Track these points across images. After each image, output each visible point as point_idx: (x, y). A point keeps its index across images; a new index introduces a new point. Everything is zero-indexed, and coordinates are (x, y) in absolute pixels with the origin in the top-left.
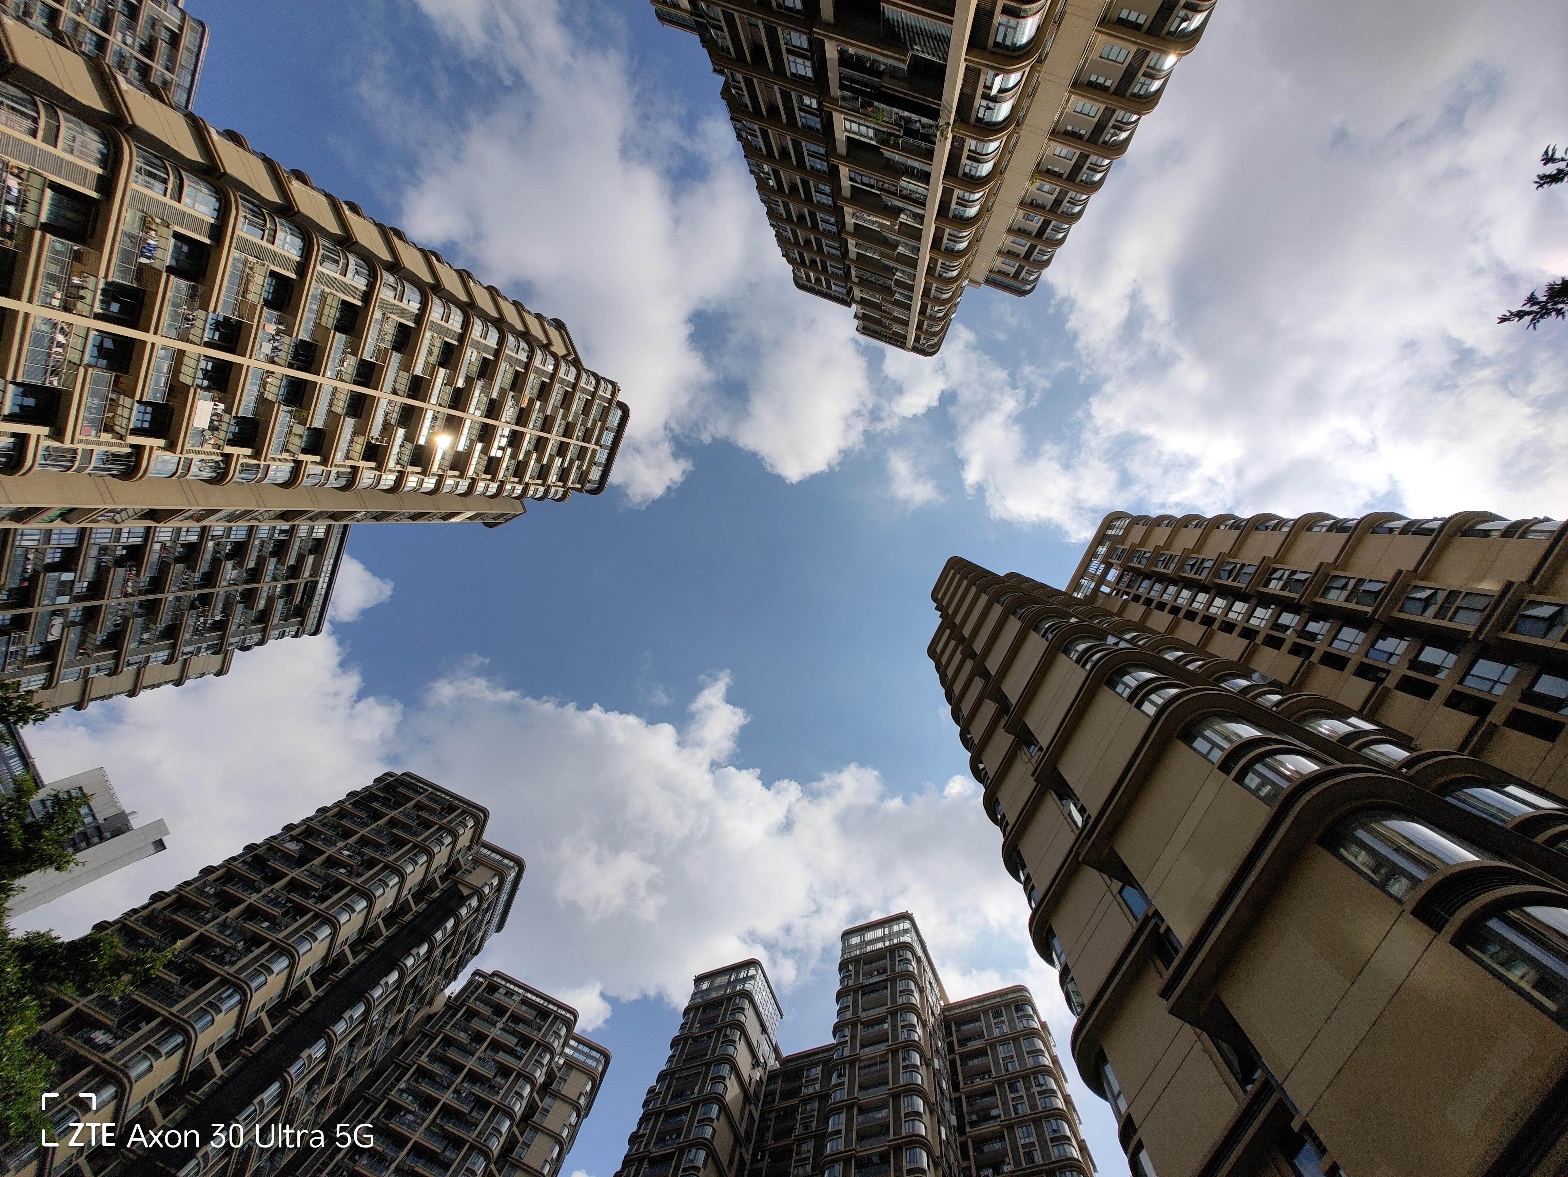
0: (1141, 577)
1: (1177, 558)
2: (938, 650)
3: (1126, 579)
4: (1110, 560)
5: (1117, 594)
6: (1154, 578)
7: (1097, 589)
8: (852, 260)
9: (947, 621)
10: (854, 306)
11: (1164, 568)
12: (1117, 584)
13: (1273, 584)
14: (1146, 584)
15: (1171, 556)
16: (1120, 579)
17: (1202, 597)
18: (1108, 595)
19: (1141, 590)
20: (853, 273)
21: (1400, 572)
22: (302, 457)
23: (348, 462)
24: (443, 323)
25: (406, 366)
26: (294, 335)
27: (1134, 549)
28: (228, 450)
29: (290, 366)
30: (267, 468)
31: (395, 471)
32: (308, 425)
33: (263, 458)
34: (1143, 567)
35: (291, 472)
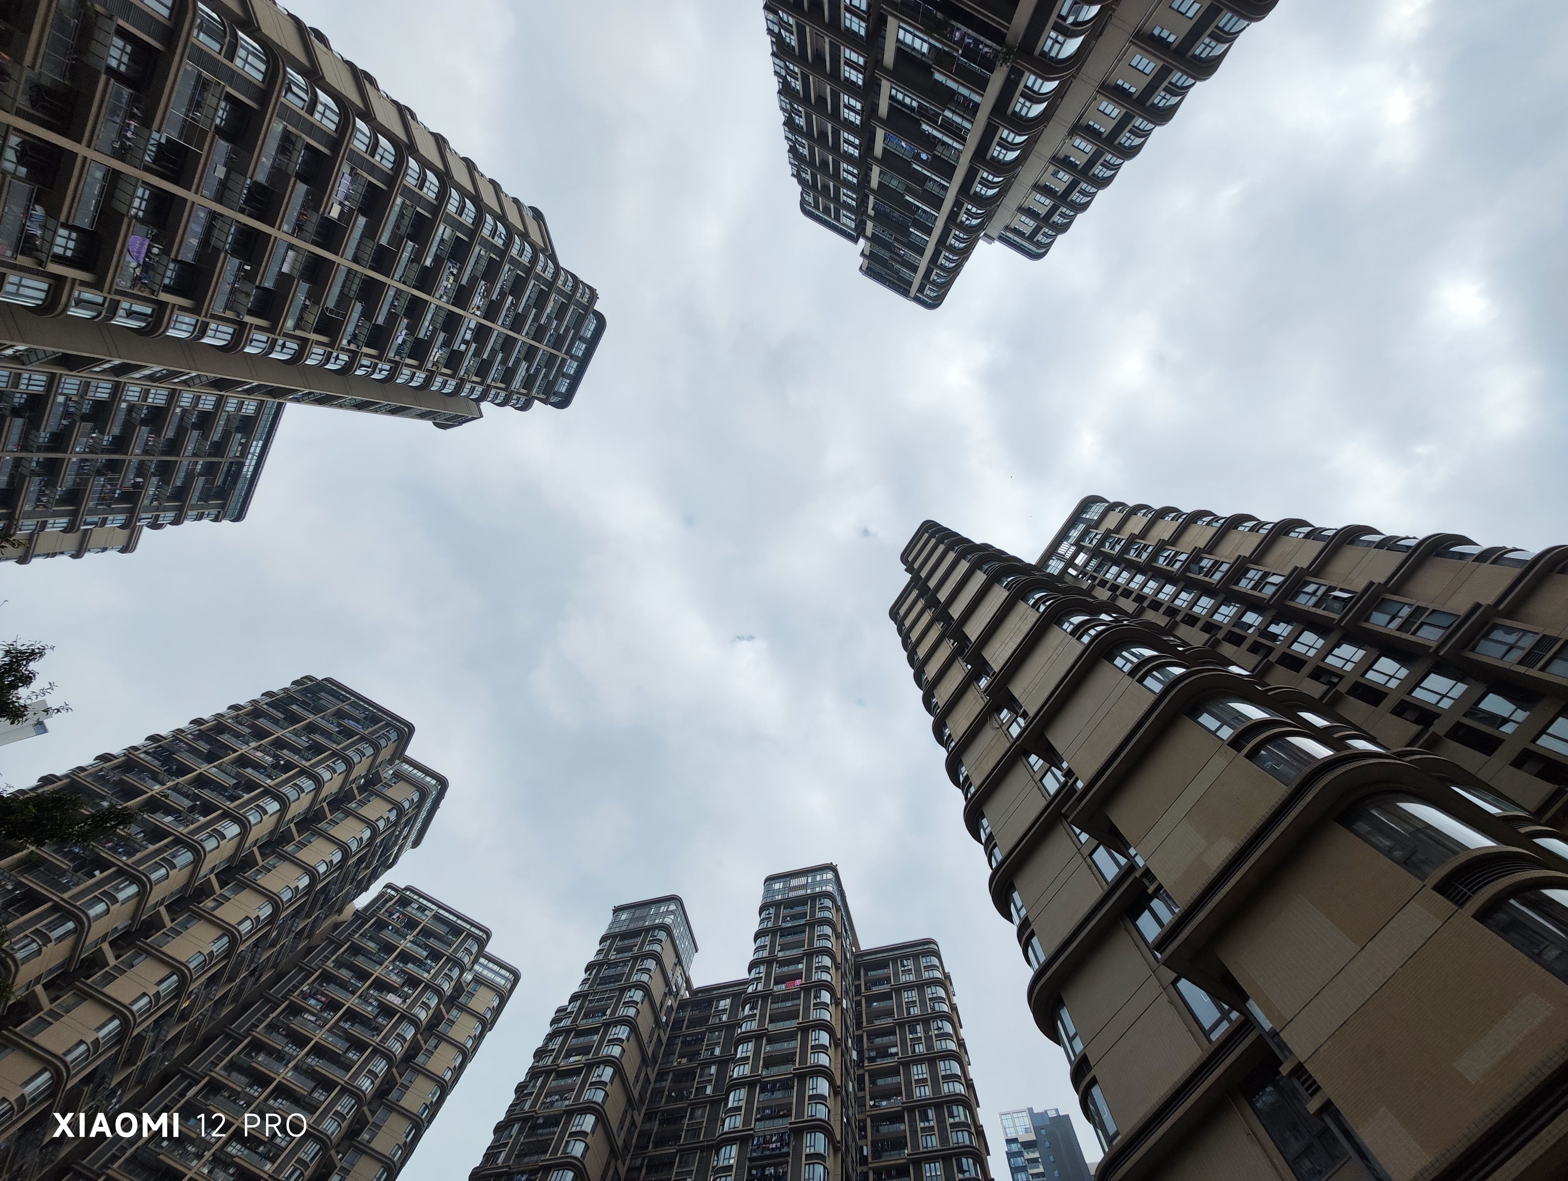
1: (1151, 549)
2: (902, 612)
3: (1094, 563)
4: (1082, 543)
5: (1082, 578)
11: (1136, 556)
12: (1085, 567)
13: (1243, 583)
15: (1145, 545)
19: (1108, 576)
21: (1371, 584)
22: (248, 319)
23: (298, 333)
24: (416, 190)
25: (371, 232)
26: (249, 175)
27: (1107, 534)
28: (164, 297)
29: (242, 211)
30: (205, 326)
31: (348, 351)
32: (257, 283)
33: (203, 313)
34: (1114, 553)
35: (233, 335)
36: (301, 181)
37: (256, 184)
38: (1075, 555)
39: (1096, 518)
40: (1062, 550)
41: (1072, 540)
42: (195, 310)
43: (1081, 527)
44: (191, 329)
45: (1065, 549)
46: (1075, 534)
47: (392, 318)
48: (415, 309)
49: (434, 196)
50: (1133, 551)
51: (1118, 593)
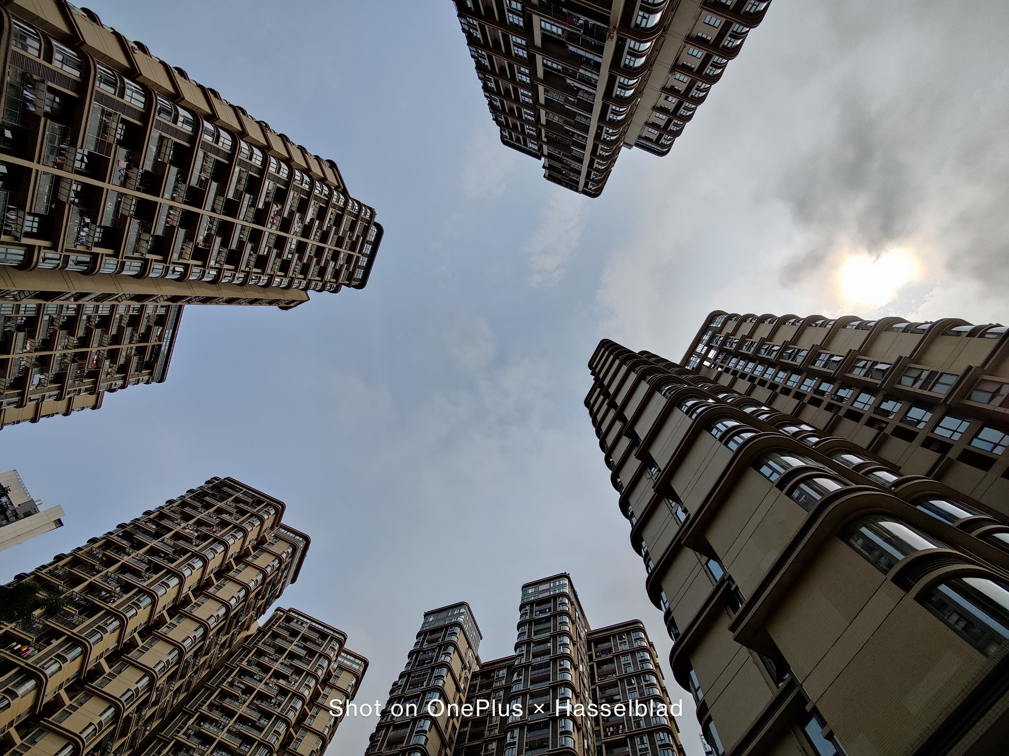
0: (731, 356)
1: (756, 344)
2: (592, 401)
3: (721, 357)
4: (711, 344)
5: (714, 367)
6: (740, 357)
7: (701, 364)
8: (543, 125)
9: (598, 383)
10: (543, 159)
11: (747, 350)
12: (715, 360)
13: (817, 363)
14: (734, 360)
15: (752, 342)
16: (716, 357)
17: (771, 371)
18: (709, 367)
19: (730, 365)
20: (543, 135)
21: (901, 357)
22: (149, 256)
23: (181, 261)
24: (248, 161)
25: (221, 191)
26: (141, 167)
27: (727, 336)
28: (95, 250)
29: (138, 190)
30: (123, 264)
31: (215, 268)
32: (152, 233)
33: (120, 257)
34: (733, 349)
35: (141, 267)
36: (174, 166)
37: (146, 172)
38: (708, 352)
39: (719, 326)
40: (698, 350)
41: (704, 342)
42: (116, 255)
43: (710, 333)
44: (115, 267)
45: (701, 349)
46: (706, 338)
47: (241, 244)
48: (256, 237)
49: (260, 163)
50: (745, 347)
51: (738, 376)
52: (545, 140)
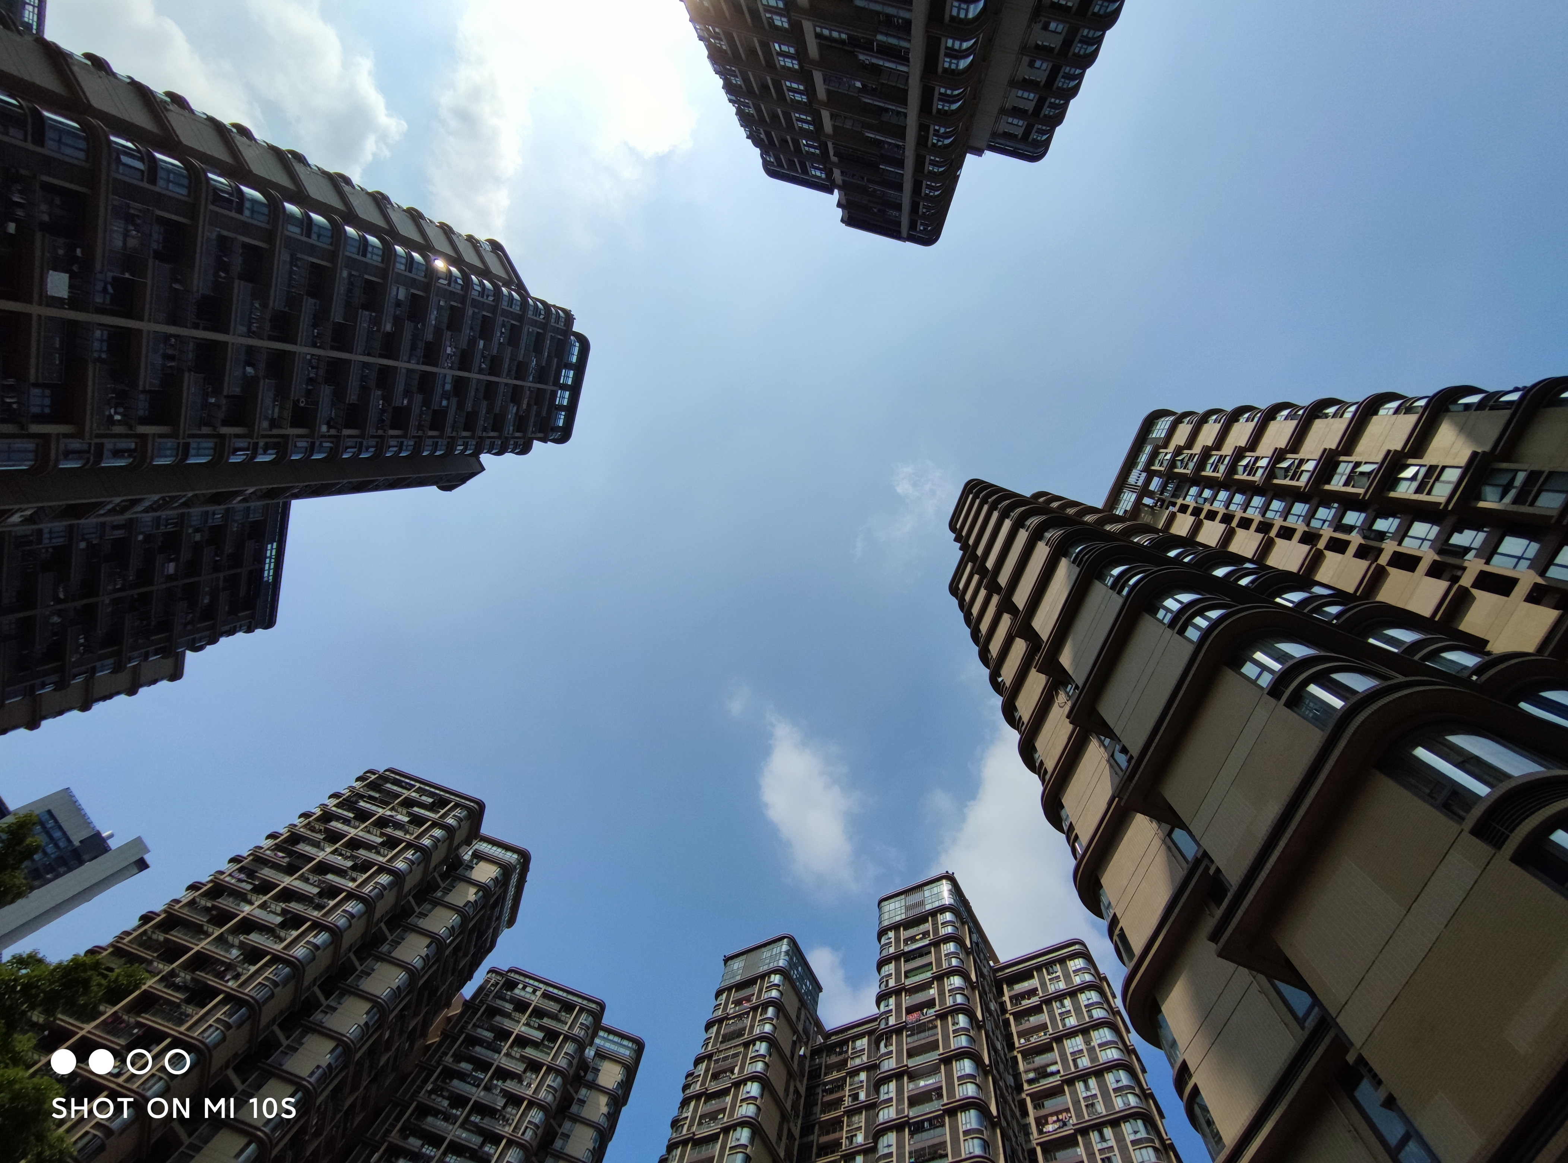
0: (1188, 485)
1: (1228, 459)
2: (961, 586)
3: (1170, 487)
4: (1153, 468)
5: (1161, 507)
6: (1203, 484)
7: (1138, 502)
8: (828, 136)
10: (836, 192)
11: (1214, 471)
12: (1162, 494)
13: (1334, 480)
14: (1193, 491)
15: (1221, 456)
16: (1163, 488)
17: (1257, 501)
18: (1152, 507)
19: (1188, 498)
20: (832, 152)
21: (1476, 454)
24: (360, 258)
27: (1179, 451)
28: (142, 429)
30: (187, 446)
32: (225, 393)
33: (181, 436)
35: (215, 449)
36: (245, 281)
37: (203, 296)
38: (1148, 481)
39: (1163, 436)
40: (1132, 479)
41: (1140, 466)
43: (1148, 449)
44: (174, 453)
45: (1136, 477)
46: (1143, 458)
47: (365, 392)
49: (379, 259)
50: (1209, 466)
51: (1202, 516)
52: (835, 159)
